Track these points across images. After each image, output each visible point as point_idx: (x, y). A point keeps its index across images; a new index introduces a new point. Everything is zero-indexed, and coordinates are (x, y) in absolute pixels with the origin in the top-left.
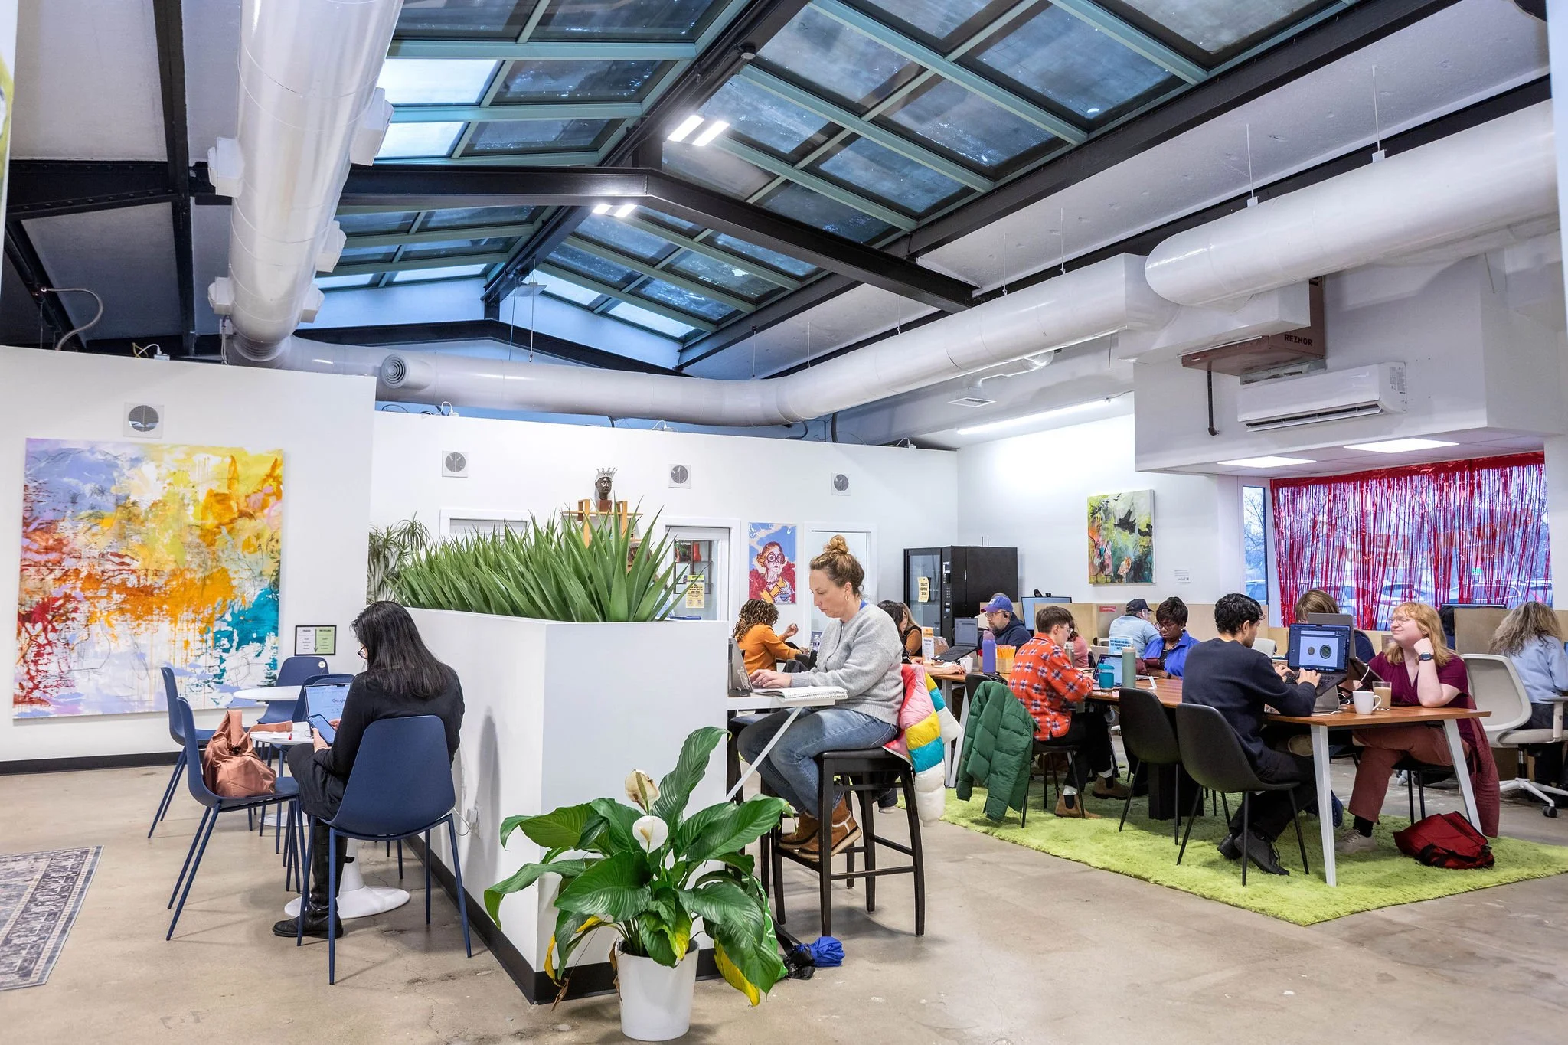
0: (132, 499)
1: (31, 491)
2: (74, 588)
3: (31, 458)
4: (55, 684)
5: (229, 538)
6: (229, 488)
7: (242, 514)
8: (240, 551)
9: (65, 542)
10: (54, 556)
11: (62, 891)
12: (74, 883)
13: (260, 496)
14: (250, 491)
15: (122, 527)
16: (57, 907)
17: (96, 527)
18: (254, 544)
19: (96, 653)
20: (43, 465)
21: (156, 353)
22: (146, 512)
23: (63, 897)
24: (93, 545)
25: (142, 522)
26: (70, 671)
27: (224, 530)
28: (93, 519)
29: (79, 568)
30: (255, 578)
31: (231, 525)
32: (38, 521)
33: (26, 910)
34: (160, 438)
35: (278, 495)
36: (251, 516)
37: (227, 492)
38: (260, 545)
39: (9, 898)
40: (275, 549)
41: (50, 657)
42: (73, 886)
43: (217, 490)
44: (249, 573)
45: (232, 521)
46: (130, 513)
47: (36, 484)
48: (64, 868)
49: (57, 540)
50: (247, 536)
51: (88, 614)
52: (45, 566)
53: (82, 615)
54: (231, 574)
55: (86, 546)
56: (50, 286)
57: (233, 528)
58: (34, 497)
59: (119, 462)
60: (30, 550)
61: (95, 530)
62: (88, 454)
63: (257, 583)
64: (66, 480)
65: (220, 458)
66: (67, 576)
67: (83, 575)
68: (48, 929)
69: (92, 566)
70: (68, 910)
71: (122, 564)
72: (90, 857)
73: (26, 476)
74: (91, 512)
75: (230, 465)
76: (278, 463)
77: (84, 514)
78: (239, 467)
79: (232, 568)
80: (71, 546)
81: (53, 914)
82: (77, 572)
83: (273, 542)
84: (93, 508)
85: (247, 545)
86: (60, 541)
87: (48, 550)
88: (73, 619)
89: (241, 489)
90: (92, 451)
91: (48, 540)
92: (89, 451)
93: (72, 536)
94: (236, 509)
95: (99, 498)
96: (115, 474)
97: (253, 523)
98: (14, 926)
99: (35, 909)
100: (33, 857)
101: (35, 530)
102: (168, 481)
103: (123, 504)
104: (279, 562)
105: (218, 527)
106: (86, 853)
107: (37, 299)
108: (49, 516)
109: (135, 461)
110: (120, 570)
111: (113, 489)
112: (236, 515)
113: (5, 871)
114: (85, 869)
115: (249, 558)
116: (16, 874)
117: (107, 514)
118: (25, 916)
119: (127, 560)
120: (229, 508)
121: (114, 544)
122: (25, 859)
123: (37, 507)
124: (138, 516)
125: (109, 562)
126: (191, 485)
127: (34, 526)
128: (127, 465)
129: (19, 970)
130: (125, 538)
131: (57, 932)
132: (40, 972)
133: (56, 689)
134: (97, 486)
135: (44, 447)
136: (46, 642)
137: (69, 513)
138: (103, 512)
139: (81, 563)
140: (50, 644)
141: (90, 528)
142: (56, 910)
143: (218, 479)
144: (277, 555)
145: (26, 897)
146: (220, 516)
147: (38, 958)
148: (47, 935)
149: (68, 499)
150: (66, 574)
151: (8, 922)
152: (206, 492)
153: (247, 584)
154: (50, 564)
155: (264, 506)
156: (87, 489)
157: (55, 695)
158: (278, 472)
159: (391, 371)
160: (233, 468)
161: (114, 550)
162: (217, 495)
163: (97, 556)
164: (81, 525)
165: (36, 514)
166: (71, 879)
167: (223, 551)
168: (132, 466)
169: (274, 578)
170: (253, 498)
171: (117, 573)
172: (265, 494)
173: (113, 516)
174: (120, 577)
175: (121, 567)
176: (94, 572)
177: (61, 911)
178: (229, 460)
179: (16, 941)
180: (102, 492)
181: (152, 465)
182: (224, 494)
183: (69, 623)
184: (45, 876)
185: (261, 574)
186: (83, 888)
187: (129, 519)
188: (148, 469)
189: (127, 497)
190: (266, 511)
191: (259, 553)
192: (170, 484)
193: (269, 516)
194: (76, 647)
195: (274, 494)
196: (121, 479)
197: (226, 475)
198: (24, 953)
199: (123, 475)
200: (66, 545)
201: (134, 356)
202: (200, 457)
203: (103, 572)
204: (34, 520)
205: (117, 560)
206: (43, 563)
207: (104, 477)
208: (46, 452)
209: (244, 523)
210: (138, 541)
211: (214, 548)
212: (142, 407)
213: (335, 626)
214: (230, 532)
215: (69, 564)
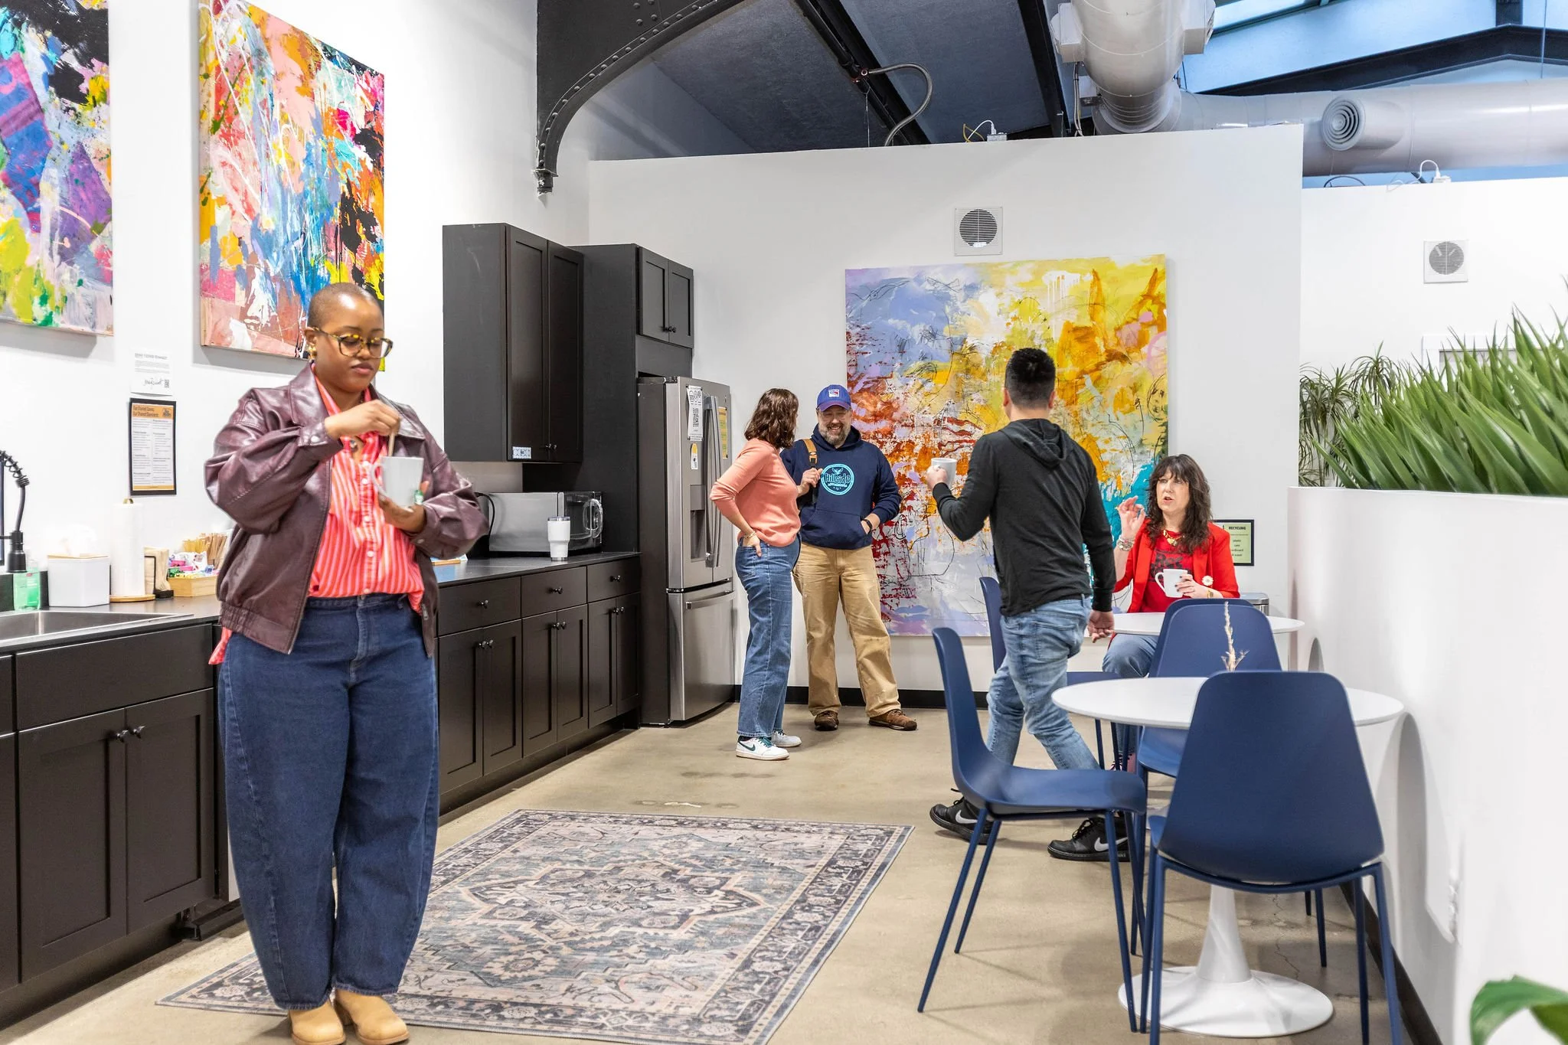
0: (970, 342)
1: (854, 339)
2: (908, 467)
3: (853, 296)
4: (894, 593)
5: (1095, 392)
6: (1092, 319)
7: (1112, 356)
8: (1110, 411)
9: (894, 405)
10: (883, 424)
11: (840, 892)
12: (858, 881)
13: (1135, 327)
14: (1121, 322)
15: (960, 383)
16: (825, 917)
17: (929, 384)
18: (1132, 398)
19: (938, 553)
20: (864, 304)
21: (989, 132)
22: (987, 359)
23: (838, 902)
24: (926, 408)
25: (984, 375)
26: (910, 576)
27: (1088, 380)
28: (924, 373)
29: (913, 440)
30: (1133, 450)
31: (1097, 373)
32: (864, 379)
33: (789, 915)
34: (1001, 253)
35: (1161, 324)
36: (1123, 358)
37: (1089, 324)
38: (1138, 401)
39: (779, 890)
40: (1159, 405)
41: (887, 558)
42: (856, 885)
43: (1077, 324)
44: (1124, 442)
45: (1098, 367)
46: (967, 362)
47: (858, 329)
48: (856, 853)
49: (886, 403)
50: (1119, 387)
51: (926, 502)
52: (874, 438)
53: (920, 503)
54: (1101, 445)
55: (919, 410)
56: (878, 66)
57: (1100, 378)
58: (858, 348)
59: (951, 293)
60: (858, 417)
61: (928, 387)
62: (914, 284)
63: (1136, 457)
64: (891, 321)
65: (1077, 276)
66: (900, 451)
67: (918, 449)
68: (800, 954)
69: (927, 437)
70: (834, 926)
71: (962, 433)
72: (893, 839)
73: (848, 320)
74: (921, 363)
75: (1093, 284)
76: (1159, 275)
77: (915, 366)
78: (1104, 285)
79: (1101, 435)
80: (901, 411)
81: (816, 928)
82: (911, 444)
83: (1157, 396)
84: (924, 358)
85: (1120, 401)
86: (888, 404)
87: (877, 416)
88: (910, 508)
89: (1110, 319)
90: (919, 280)
91: (876, 403)
92: (915, 280)
93: (902, 398)
94: (1103, 349)
95: (930, 344)
96: (948, 309)
97: (1127, 368)
98: (765, 940)
99: (799, 916)
100: (829, 830)
101: (861, 391)
102: (1012, 314)
103: (960, 350)
104: (1166, 424)
105: (1081, 375)
106: (889, 834)
107: (861, 87)
108: (875, 371)
109: (971, 289)
110: (960, 442)
111: (946, 331)
112: (1103, 358)
113: (793, 846)
114: (878, 861)
115: (1126, 420)
116: (801, 854)
117: (940, 364)
118: (784, 925)
119: (968, 428)
120: (1094, 348)
121: (951, 406)
122: (820, 832)
123: (861, 359)
124: (977, 366)
125: (947, 432)
126: (1042, 317)
127: (859, 386)
128: (961, 296)
129: (740, 1019)
130: (963, 397)
131: (808, 961)
132: (761, 1029)
133: (895, 600)
134: (927, 328)
135: (864, 280)
136: (881, 538)
137: (897, 365)
138: (935, 363)
139: (914, 434)
140: (886, 540)
141: (922, 386)
142: (821, 923)
143: (1075, 307)
144: (1162, 415)
145: (796, 895)
146: (1082, 360)
147: (768, 1003)
148: (795, 964)
149: (895, 348)
150: (898, 448)
151: (761, 931)
152: (1062, 327)
153: (1123, 458)
154: (880, 436)
155: (1141, 342)
156: (916, 332)
157: (895, 607)
158: (1160, 288)
159: (1337, 124)
160: (1096, 289)
161: (952, 415)
162: (1076, 329)
163: (932, 424)
164: (911, 382)
165: (861, 369)
166: (857, 871)
167: (1088, 411)
168: (967, 297)
169: (1159, 449)
170: (1126, 331)
171: (956, 445)
172: (1142, 324)
173: (948, 366)
174: (960, 451)
175: (961, 438)
176: (929, 445)
177: (826, 926)
178: (1090, 277)
179: (757, 966)
180: (933, 335)
181: (992, 292)
182: (1086, 328)
183: (905, 513)
184: (831, 863)
185: (1141, 443)
186: (865, 892)
187: (968, 371)
188: (987, 299)
189: (964, 341)
190: (1144, 350)
191: (1137, 412)
192: (1015, 318)
193: (1149, 358)
194: (915, 545)
195: (1154, 323)
196: (955, 315)
197: (1087, 300)
198: (757, 987)
199: (956, 310)
200: (896, 410)
201: (964, 141)
202: (1052, 276)
203: (940, 445)
204: (859, 378)
205: (955, 428)
206: (872, 434)
207: (934, 315)
208: (866, 286)
209: (1114, 368)
210: (978, 400)
211: (1075, 408)
212: (976, 211)
213: (1252, 522)
214: (1096, 382)
215: (901, 434)
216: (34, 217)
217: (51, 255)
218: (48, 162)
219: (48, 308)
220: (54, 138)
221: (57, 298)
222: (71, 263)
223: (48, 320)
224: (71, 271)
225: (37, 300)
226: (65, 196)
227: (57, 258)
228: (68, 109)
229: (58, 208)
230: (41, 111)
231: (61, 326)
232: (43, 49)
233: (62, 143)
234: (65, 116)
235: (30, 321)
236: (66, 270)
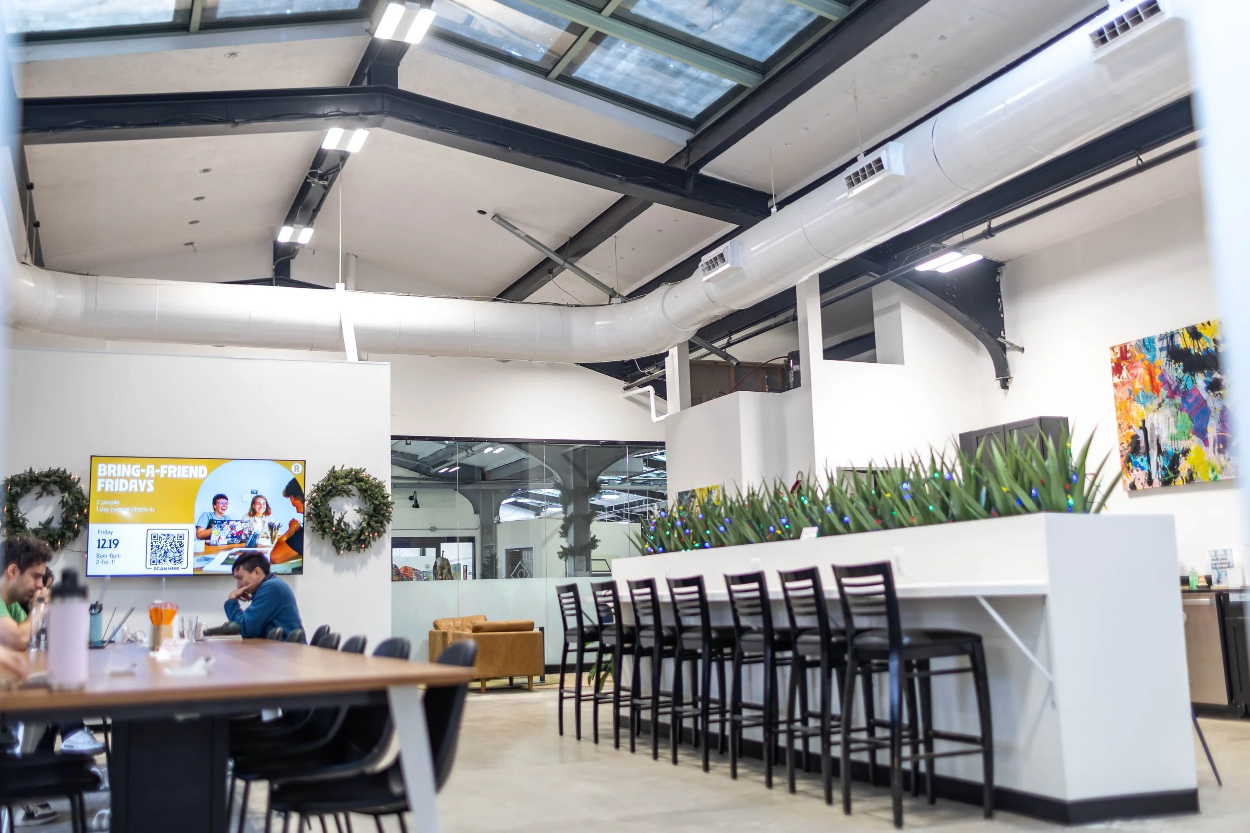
216: (1206, 442)
217: (1214, 452)
218: (1210, 418)
219: (1215, 473)
220: (1212, 409)
221: (1219, 468)
222: (1224, 453)
223: (1216, 478)
224: (1224, 457)
225: (1210, 472)
226: (1219, 428)
227: (1217, 453)
228: (1217, 395)
229: (1216, 434)
230: (1205, 401)
231: (1221, 478)
232: (1204, 378)
233: (1215, 409)
234: (1217, 398)
235: (1207, 480)
236: (1222, 457)
